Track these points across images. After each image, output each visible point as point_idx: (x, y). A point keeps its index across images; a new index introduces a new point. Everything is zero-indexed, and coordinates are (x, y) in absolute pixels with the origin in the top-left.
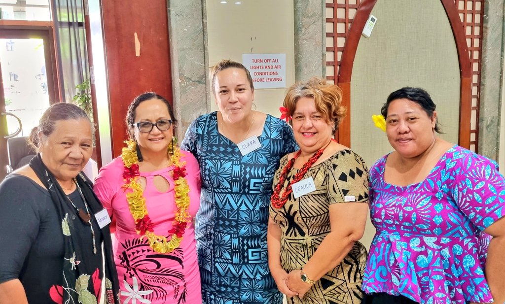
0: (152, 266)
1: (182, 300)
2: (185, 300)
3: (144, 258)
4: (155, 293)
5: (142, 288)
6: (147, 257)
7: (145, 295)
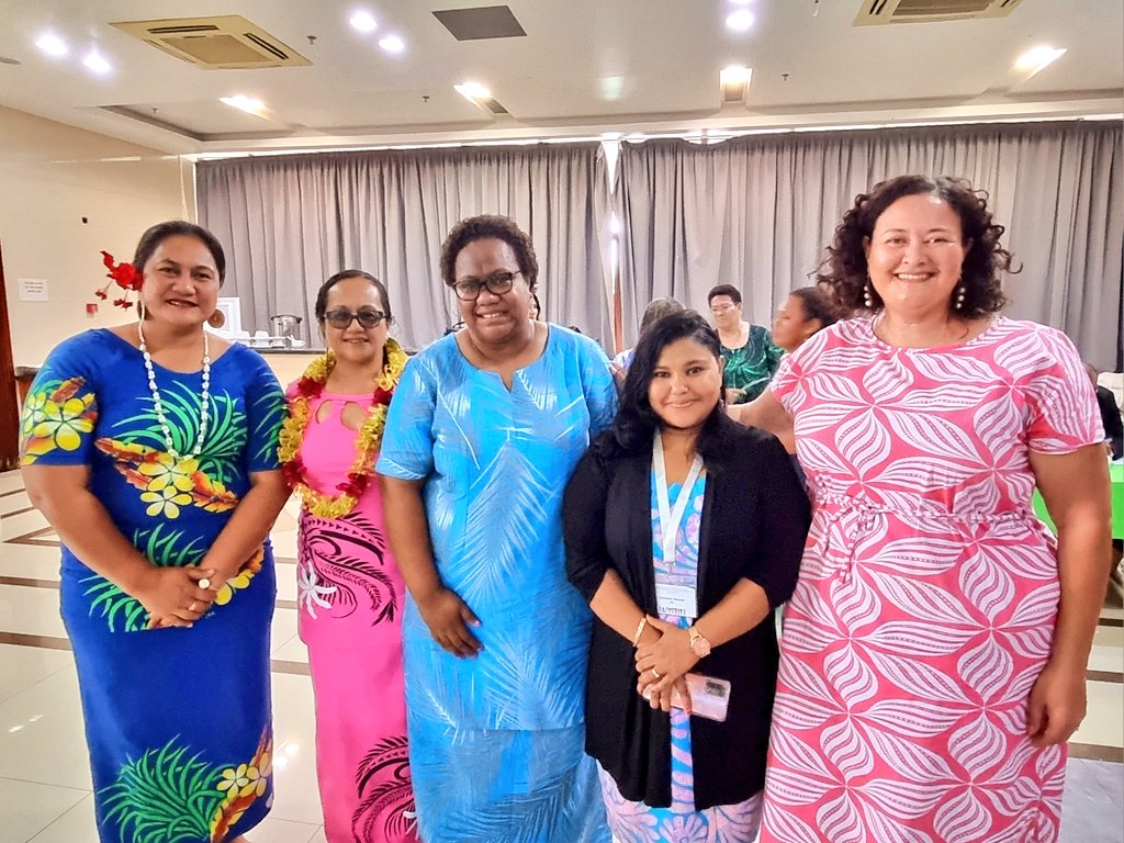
0: (329, 549)
1: (386, 615)
2: (392, 619)
3: (319, 534)
4: (338, 593)
5: (320, 582)
6: (323, 532)
7: (324, 593)
